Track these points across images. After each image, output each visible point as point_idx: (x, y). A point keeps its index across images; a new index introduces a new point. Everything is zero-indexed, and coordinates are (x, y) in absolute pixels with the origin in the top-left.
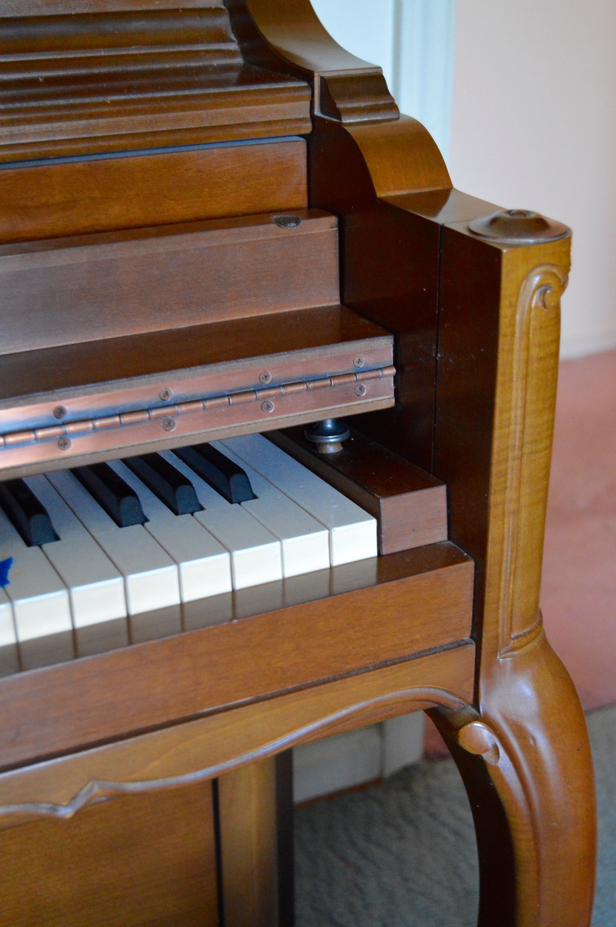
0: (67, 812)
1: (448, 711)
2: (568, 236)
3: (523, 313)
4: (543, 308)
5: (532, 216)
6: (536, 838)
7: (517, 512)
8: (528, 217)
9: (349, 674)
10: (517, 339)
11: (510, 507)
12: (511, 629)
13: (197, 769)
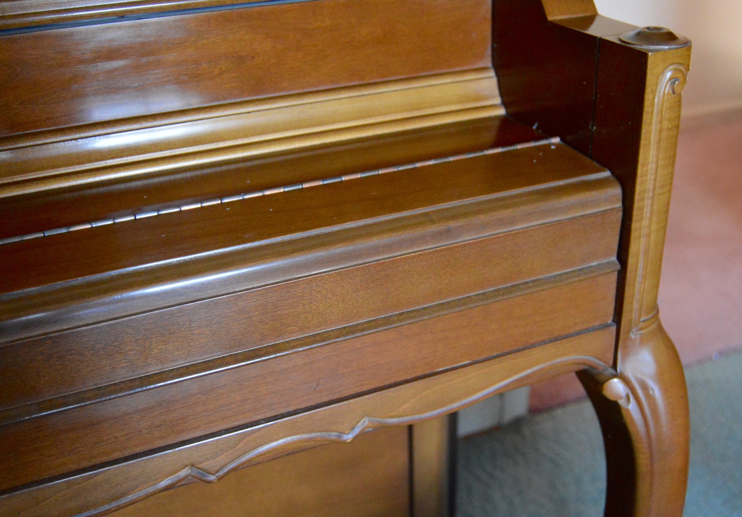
0: (349, 437)
1: (595, 371)
2: (689, 45)
3: (659, 97)
4: (672, 94)
5: (665, 31)
6: (651, 458)
7: (649, 235)
8: (661, 31)
9: (533, 346)
10: (655, 115)
11: (644, 231)
12: (640, 316)
13: (433, 410)
